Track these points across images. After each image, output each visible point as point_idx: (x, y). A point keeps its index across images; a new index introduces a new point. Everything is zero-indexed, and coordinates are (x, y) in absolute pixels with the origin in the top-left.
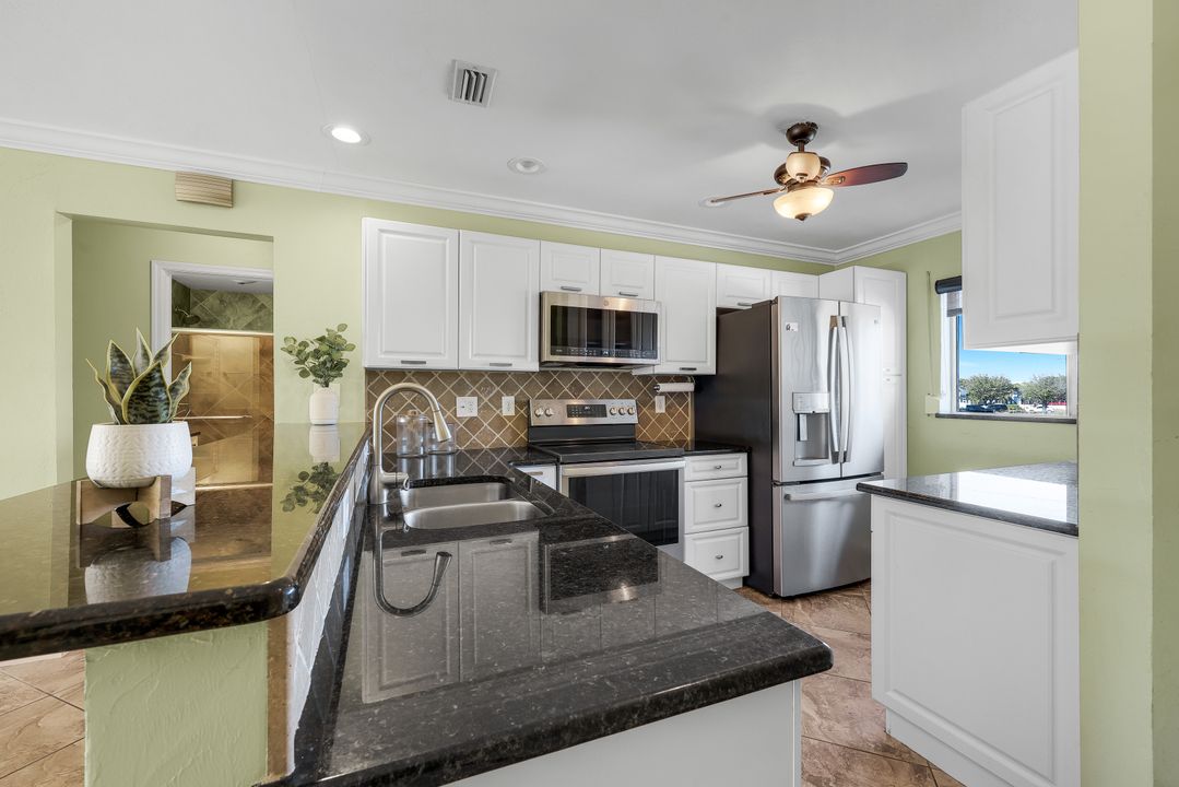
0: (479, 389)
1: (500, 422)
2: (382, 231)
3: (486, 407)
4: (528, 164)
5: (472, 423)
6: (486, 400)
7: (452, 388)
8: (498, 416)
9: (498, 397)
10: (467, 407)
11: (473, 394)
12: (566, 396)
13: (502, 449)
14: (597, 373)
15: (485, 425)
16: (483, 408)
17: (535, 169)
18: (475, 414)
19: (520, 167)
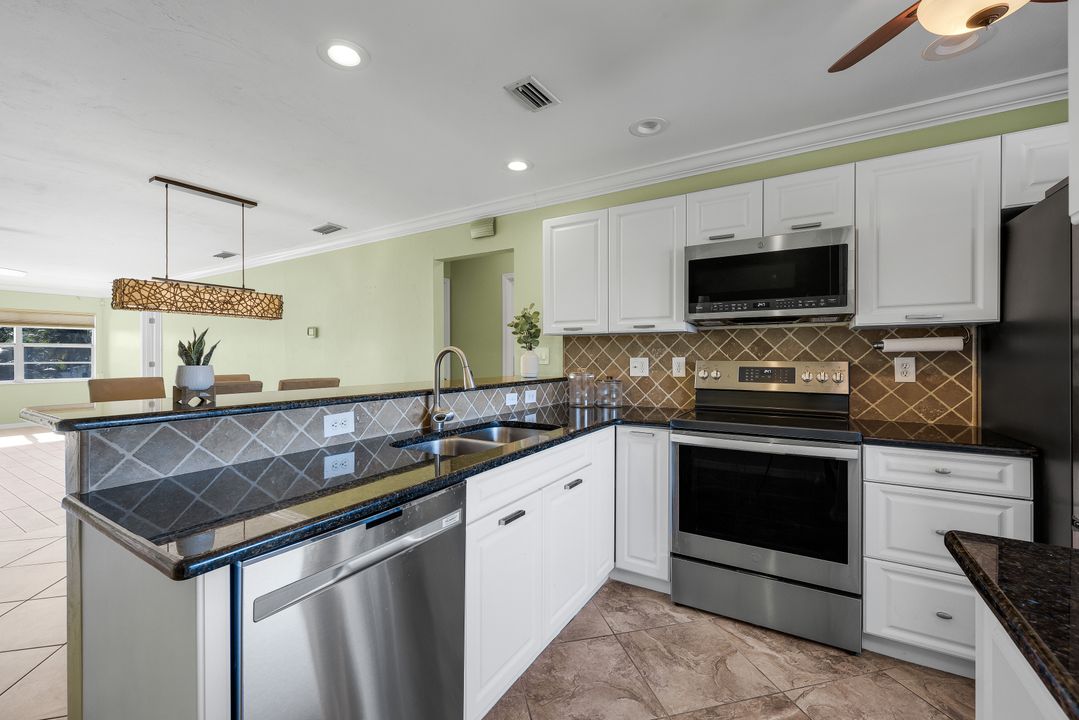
0: (650, 350)
1: (670, 383)
2: (553, 227)
3: (657, 367)
4: (651, 125)
5: (644, 383)
6: (657, 361)
7: (627, 350)
8: (669, 376)
9: (669, 358)
10: (639, 367)
11: (645, 355)
12: (746, 357)
13: (674, 410)
14: (790, 330)
15: (657, 384)
16: (654, 368)
17: (658, 127)
18: (646, 373)
19: (643, 130)
